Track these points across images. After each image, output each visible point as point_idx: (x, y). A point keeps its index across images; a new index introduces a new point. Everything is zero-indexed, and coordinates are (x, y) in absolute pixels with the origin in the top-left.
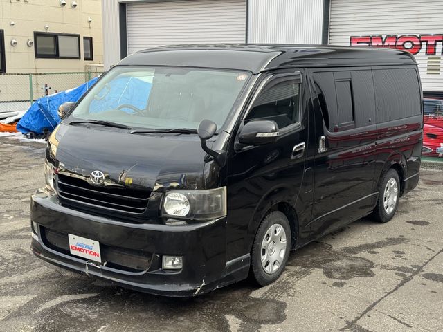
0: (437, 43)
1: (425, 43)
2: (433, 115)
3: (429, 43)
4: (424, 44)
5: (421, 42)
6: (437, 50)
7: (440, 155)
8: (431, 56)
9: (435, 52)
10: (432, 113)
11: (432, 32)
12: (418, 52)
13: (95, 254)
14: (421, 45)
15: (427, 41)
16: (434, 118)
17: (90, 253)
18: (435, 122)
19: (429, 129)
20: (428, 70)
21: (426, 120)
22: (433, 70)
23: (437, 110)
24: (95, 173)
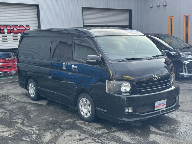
6: (5, 32)
7: (13, 74)
8: (3, 34)
10: (7, 58)
11: (2, 24)
13: (164, 105)
16: (8, 60)
17: (162, 106)
18: (9, 61)
19: (7, 65)
20: (3, 40)
21: (5, 61)
22: (5, 40)
23: (9, 56)
24: (154, 76)
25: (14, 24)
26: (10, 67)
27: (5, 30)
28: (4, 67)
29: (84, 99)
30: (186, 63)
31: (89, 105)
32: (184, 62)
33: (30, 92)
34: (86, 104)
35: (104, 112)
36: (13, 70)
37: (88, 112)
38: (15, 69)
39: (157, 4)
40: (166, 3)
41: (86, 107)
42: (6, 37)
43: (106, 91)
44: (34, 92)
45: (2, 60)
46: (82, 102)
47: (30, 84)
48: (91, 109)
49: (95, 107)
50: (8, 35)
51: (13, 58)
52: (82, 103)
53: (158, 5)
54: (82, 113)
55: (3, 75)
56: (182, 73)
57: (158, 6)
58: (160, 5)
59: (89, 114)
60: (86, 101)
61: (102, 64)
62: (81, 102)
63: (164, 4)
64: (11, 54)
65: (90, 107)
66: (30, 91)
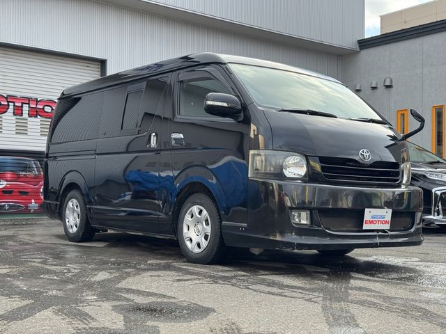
0: (24, 105)
1: (13, 104)
2: (24, 173)
3: (17, 104)
4: (11, 104)
5: (8, 102)
6: (24, 112)
7: (32, 211)
8: (18, 117)
9: (22, 114)
10: (22, 171)
11: (19, 94)
12: (5, 112)
13: (386, 222)
14: (8, 105)
15: (14, 102)
16: (25, 175)
17: (382, 223)
18: (25, 180)
19: (20, 187)
20: (17, 129)
21: (17, 178)
22: (22, 130)
23: (27, 168)
24: (363, 152)
25: (46, 98)
26: (26, 193)
27: (24, 108)
28: (12, 192)
29: (195, 209)
30: (439, 193)
31: (207, 220)
32: (433, 191)
33: (67, 224)
34: (199, 222)
35: (242, 228)
36: (33, 201)
37: (203, 239)
38: (37, 199)
39: (371, 83)
40: (391, 81)
41: (199, 226)
42: (25, 128)
43: (249, 176)
44: (78, 221)
45: (9, 175)
46: (190, 216)
47: (70, 204)
48: (210, 228)
49: (221, 222)
50: (30, 119)
51: (37, 173)
52: (190, 219)
53: (373, 86)
54: (188, 243)
55: (8, 209)
56: (430, 214)
57: (374, 88)
58: (379, 86)
59: (204, 244)
60: (200, 212)
61: (242, 114)
62: (188, 217)
63: (388, 83)
64: (32, 162)
65: (207, 224)
66: (67, 220)
